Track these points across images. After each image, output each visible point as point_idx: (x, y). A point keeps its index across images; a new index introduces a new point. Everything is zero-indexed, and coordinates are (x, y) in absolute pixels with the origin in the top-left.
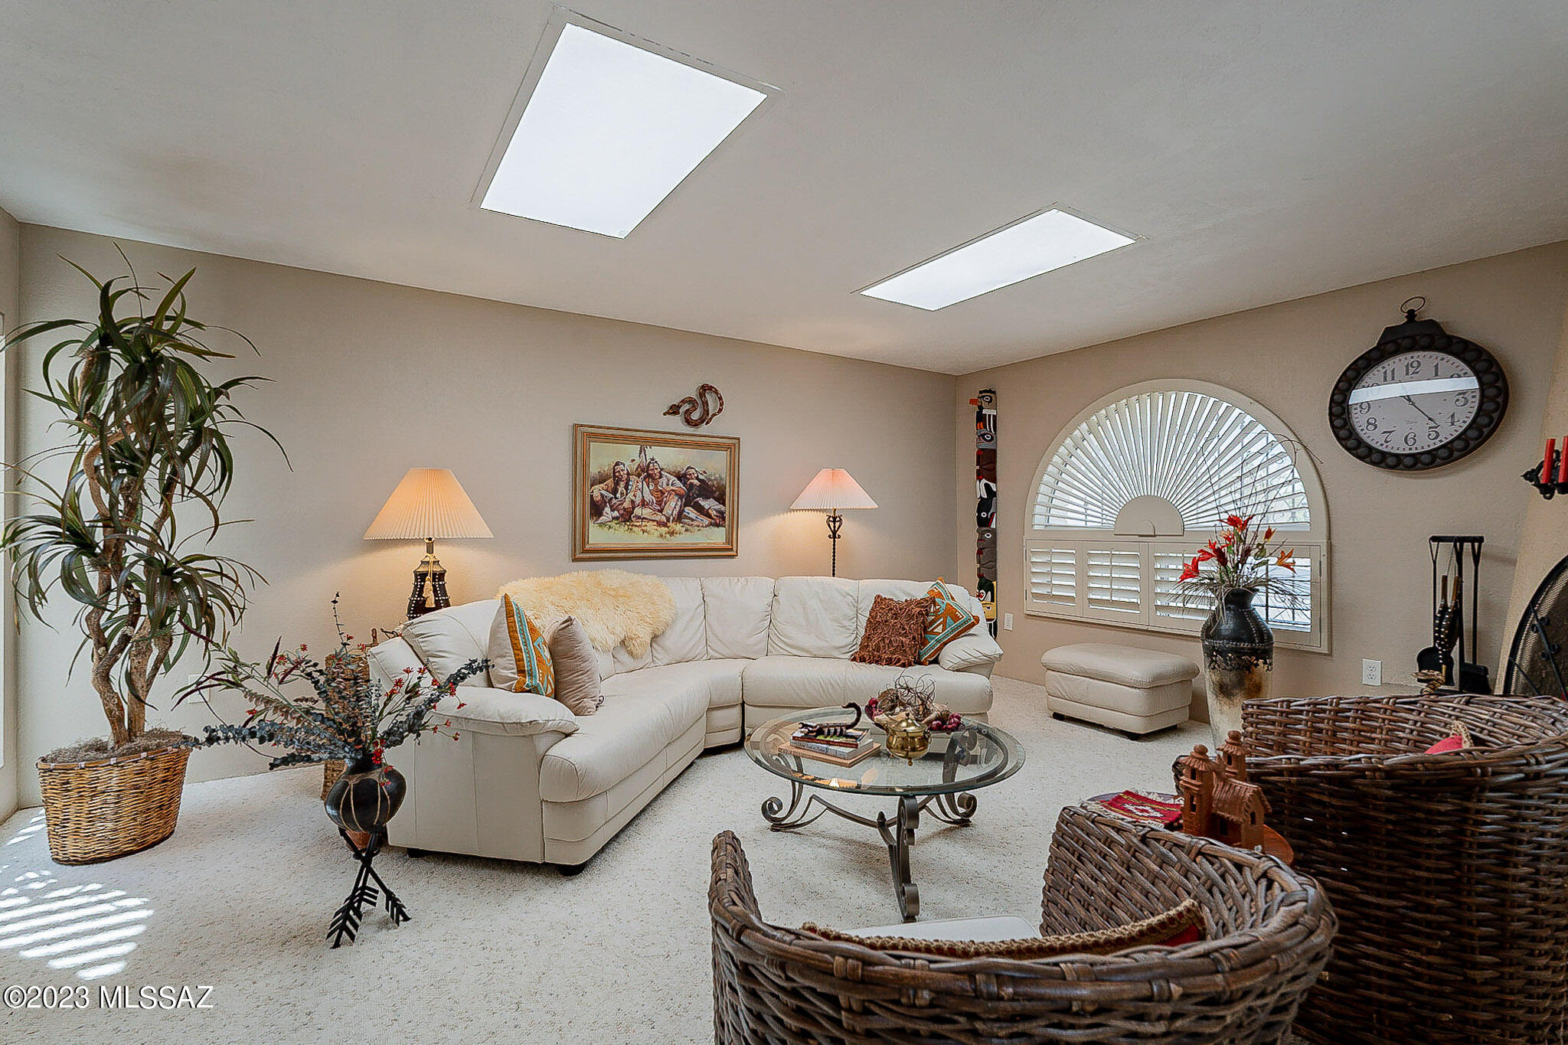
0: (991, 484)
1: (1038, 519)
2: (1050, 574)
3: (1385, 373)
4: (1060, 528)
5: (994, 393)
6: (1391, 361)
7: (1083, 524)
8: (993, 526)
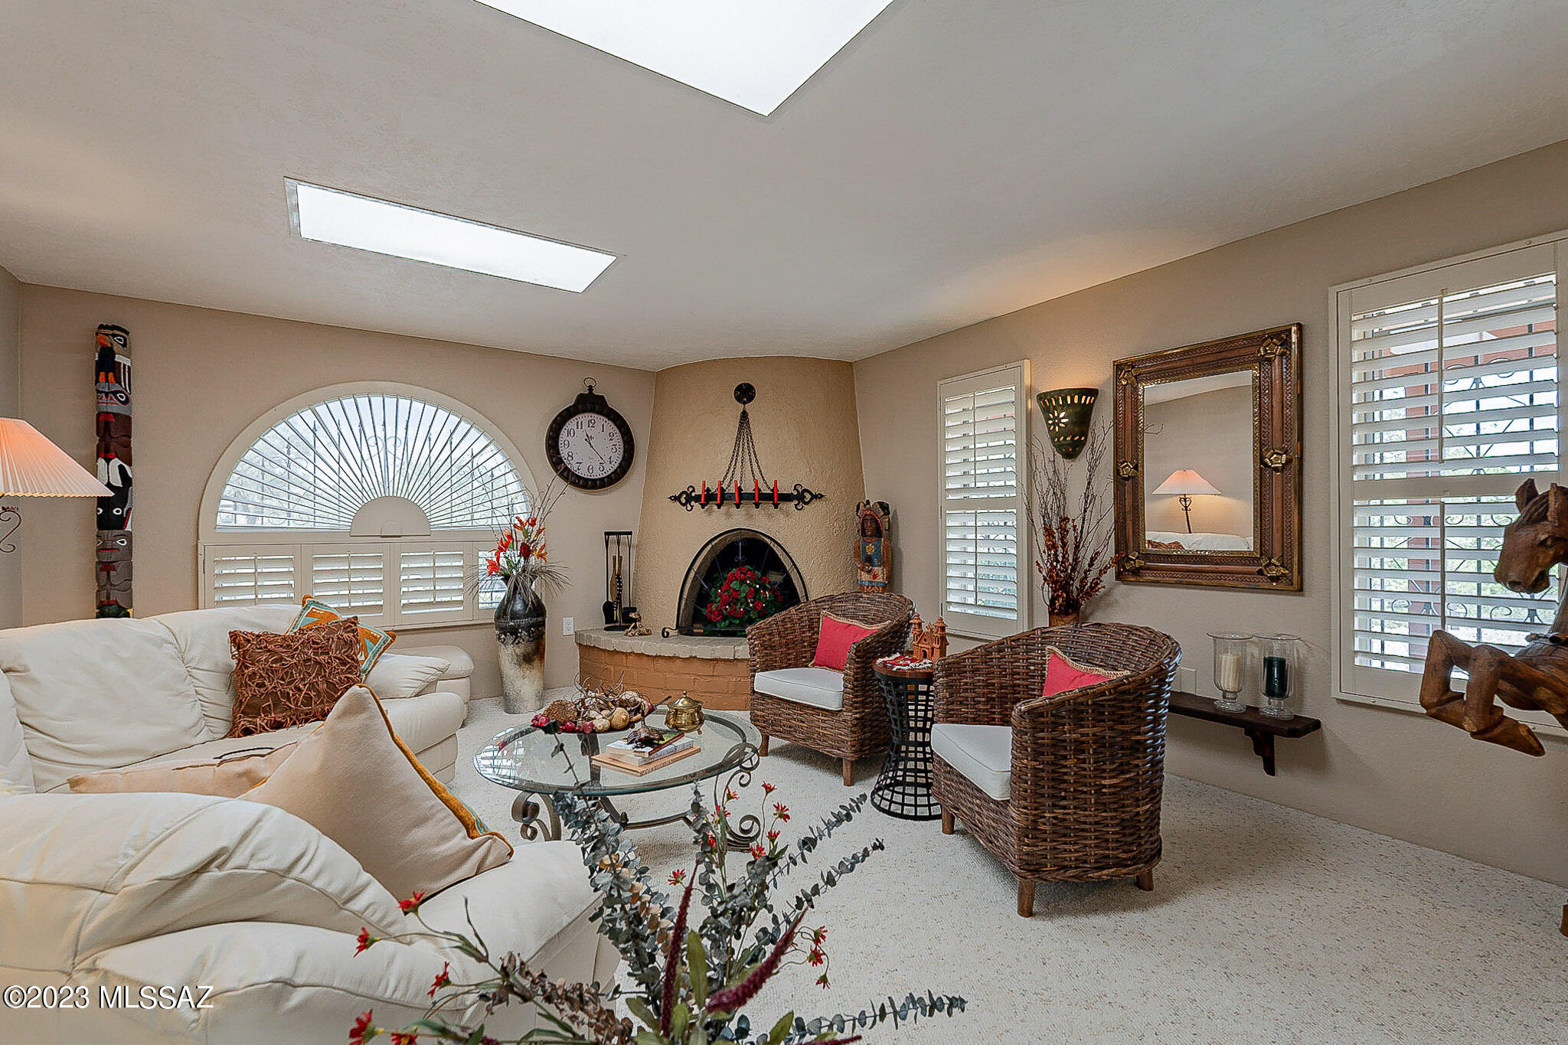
0: (125, 466)
1: (222, 519)
2: (256, 588)
3: (578, 423)
4: (273, 530)
5: (127, 333)
6: (580, 416)
7: (311, 525)
8: (128, 528)
